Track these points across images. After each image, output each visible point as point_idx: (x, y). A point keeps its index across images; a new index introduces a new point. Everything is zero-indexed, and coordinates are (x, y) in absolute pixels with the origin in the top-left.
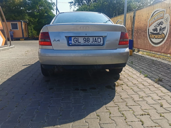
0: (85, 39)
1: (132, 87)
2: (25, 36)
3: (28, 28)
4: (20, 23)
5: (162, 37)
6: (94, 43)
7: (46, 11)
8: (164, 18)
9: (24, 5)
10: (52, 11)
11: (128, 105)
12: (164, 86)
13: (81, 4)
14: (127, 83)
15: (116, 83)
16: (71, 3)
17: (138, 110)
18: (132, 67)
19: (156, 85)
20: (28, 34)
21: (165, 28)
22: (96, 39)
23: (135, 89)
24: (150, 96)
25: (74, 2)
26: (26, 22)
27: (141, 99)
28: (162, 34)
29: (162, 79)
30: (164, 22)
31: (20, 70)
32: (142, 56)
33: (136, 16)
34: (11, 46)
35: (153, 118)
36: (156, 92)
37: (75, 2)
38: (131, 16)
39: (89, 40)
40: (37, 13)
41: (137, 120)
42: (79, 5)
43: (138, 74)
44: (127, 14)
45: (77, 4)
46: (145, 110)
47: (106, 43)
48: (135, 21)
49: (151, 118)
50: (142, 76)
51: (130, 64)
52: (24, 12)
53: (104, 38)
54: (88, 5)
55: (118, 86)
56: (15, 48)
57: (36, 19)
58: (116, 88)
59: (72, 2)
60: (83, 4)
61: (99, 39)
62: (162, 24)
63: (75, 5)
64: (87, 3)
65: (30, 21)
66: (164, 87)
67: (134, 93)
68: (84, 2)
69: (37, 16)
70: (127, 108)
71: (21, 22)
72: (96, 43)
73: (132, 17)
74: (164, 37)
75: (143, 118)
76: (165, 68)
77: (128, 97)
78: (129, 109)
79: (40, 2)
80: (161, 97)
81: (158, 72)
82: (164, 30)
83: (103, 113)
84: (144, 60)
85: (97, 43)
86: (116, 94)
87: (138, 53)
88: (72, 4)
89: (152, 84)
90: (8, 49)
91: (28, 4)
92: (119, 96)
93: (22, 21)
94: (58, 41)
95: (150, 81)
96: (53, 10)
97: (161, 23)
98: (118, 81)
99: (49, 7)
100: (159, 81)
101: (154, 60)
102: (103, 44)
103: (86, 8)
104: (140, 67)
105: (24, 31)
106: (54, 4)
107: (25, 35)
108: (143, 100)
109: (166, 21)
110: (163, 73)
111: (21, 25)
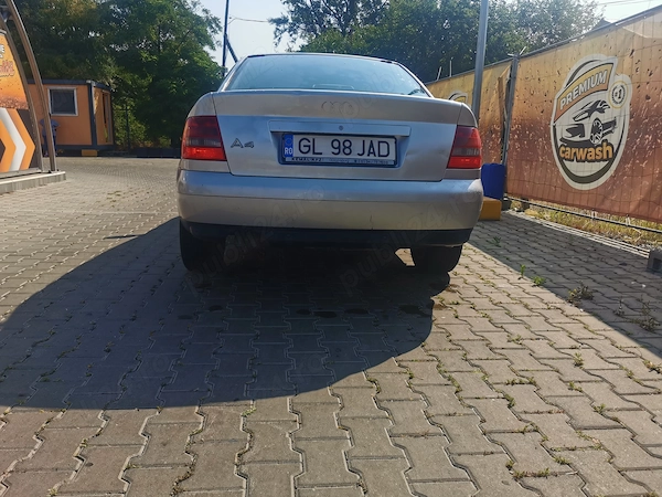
0: (336, 144)
1: (489, 313)
2: (101, 141)
3: (112, 109)
4: (84, 89)
5: (605, 157)
6: (365, 157)
7: (184, 49)
8: (611, 88)
9: (101, 22)
10: (206, 48)
11: (469, 357)
12: (596, 311)
13: (317, 26)
14: (472, 300)
15: (436, 300)
16: (278, 22)
17: (501, 372)
18: (497, 256)
19: (570, 309)
20: (114, 134)
21: (613, 123)
22: (372, 145)
23: (499, 316)
24: (545, 338)
25: (290, 21)
26: (108, 88)
27: (513, 345)
28: (601, 146)
29: (594, 294)
30: (609, 102)
31: (102, 251)
32: (533, 224)
33: (518, 80)
34: (54, 174)
35: (544, 393)
36: (568, 327)
37: (296, 20)
38: (500, 80)
39: (349, 148)
40: (151, 54)
41: (495, 395)
42: (310, 30)
43: (514, 276)
44: (485, 73)
45: (302, 26)
46: (522, 373)
47: (405, 159)
48: (513, 99)
49: (540, 392)
50: (527, 284)
51: (489, 246)
52: (101, 49)
53: (400, 142)
54: (344, 33)
55: (442, 307)
56: (68, 180)
57: (143, 76)
58: (435, 313)
59: (285, 21)
60: (324, 29)
61: (384, 146)
62: (602, 111)
63: (292, 30)
64: (340, 23)
65: (121, 83)
66: (595, 315)
67: (492, 328)
68: (329, 22)
69: (149, 65)
70: (466, 366)
71: (90, 85)
72: (372, 155)
73: (505, 83)
74: (610, 156)
75: (513, 391)
76: (612, 262)
77: (472, 337)
78: (471, 369)
79: (163, 13)
80: (583, 341)
81: (583, 271)
82: (611, 132)
83: (389, 376)
84: (540, 237)
85: (377, 158)
86: (434, 329)
87: (521, 215)
88: (281, 28)
89: (558, 306)
90: (43, 182)
91: (118, 21)
92: (445, 335)
93: (94, 84)
94: (247, 145)
95: (549, 296)
96: (213, 48)
97: (599, 107)
98: (444, 294)
99: (197, 35)
100: (583, 299)
101: (575, 236)
102: (396, 162)
103: (337, 42)
104: (524, 255)
105: (99, 121)
106: (217, 25)
107: (103, 136)
108: (520, 346)
109: (616, 99)
110: (599, 278)
111: (88, 99)
